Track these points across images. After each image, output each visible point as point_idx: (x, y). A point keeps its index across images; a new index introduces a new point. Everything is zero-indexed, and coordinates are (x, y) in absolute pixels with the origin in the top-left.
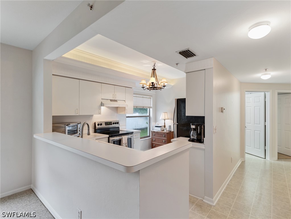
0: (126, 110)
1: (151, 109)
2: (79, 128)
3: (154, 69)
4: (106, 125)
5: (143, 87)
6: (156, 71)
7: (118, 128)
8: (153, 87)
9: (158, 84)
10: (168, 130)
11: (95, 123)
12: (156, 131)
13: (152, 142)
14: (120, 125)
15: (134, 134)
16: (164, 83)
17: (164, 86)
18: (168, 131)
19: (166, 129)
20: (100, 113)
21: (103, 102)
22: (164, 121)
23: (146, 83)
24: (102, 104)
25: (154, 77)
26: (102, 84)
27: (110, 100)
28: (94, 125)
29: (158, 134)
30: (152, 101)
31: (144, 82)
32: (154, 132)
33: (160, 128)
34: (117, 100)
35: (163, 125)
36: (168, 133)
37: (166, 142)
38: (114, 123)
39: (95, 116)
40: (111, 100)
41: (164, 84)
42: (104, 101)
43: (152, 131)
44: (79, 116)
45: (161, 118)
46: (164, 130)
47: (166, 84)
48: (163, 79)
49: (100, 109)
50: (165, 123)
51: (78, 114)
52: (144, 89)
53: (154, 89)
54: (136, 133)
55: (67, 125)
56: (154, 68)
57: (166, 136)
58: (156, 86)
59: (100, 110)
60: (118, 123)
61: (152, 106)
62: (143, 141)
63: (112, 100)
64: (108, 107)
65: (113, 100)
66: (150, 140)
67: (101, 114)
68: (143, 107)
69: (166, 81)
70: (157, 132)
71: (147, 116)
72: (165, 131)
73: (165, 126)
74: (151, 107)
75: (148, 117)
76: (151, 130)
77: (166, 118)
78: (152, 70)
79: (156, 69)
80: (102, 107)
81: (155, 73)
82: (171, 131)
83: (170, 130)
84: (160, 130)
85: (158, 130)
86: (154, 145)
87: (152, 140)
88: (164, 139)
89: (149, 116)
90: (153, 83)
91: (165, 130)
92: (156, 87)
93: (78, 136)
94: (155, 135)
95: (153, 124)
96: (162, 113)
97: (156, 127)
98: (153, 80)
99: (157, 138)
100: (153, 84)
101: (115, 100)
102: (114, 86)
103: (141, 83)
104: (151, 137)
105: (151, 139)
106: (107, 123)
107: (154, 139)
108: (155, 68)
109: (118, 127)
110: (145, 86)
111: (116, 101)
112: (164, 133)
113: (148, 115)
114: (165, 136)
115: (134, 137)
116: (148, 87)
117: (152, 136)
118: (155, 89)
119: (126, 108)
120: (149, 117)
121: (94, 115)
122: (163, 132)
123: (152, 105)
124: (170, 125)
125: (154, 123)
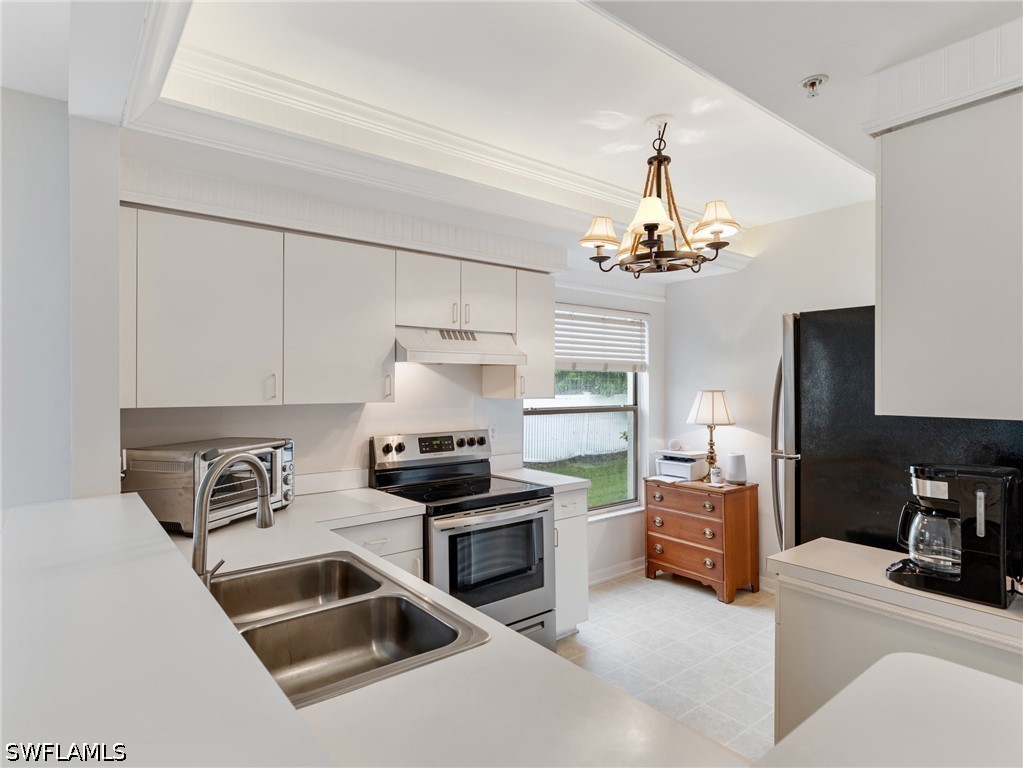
0: (518, 380)
1: (645, 378)
2: (284, 469)
3: (660, 161)
4: (422, 452)
5: (600, 259)
6: (671, 168)
7: (485, 462)
8: (654, 253)
9: (679, 234)
10: (728, 478)
11: (371, 443)
12: (669, 480)
13: (648, 530)
14: (490, 450)
15: (557, 500)
16: (716, 227)
17: (717, 246)
18: (731, 483)
19: (718, 474)
20: (388, 396)
21: (401, 342)
22: (708, 431)
23: (612, 234)
24: (398, 353)
25: (659, 196)
26: (399, 252)
27: (441, 331)
28: (367, 450)
29: (680, 494)
30: (647, 339)
31: (602, 228)
32: (659, 484)
33: (689, 465)
34: (472, 333)
35: (705, 451)
36: (729, 492)
37: (718, 538)
38: (461, 443)
39: (374, 409)
40: (445, 333)
41: (716, 233)
42: (407, 339)
43: (646, 481)
44: (284, 407)
45: (691, 419)
46: (707, 477)
47: (727, 233)
48: (711, 207)
49: (388, 374)
50: (712, 445)
51: (277, 402)
52: (606, 265)
53: (659, 268)
54: (571, 491)
55: (204, 457)
56: (659, 151)
57: (721, 509)
58: (667, 247)
59: (388, 379)
60: (482, 441)
61: (647, 361)
62: (605, 523)
63: (448, 331)
64: (438, 367)
65: (454, 331)
66: (641, 522)
67: (393, 401)
68: (606, 365)
69: (728, 216)
70: (673, 485)
71: (625, 409)
72: (714, 483)
73: (712, 459)
74: (643, 367)
75: (631, 414)
76: (645, 473)
77: (721, 416)
78: (650, 163)
79: (667, 159)
80: (399, 366)
81: (667, 178)
82: (743, 484)
83: (741, 480)
84: (689, 479)
85: (679, 474)
86: (659, 546)
87: (649, 524)
88: (709, 524)
89: (635, 408)
90: (651, 228)
91: (713, 478)
92: (669, 254)
93: (279, 505)
94: (662, 498)
95: (652, 446)
96: (699, 394)
97: (667, 458)
98: (653, 210)
99: (672, 514)
100: (651, 234)
101: (466, 332)
102: (458, 262)
103: (588, 234)
104: (643, 508)
105: (644, 516)
106: (428, 444)
107: (658, 519)
108: (664, 153)
109: (482, 461)
110: (608, 248)
111: (469, 335)
112: (710, 493)
113: (630, 402)
114: (713, 508)
115: (558, 512)
116: (626, 256)
117: (647, 504)
118: (664, 261)
119: (521, 370)
120: (636, 412)
121: (369, 406)
122: (705, 485)
123: (647, 355)
124: (741, 454)
125: (660, 441)
